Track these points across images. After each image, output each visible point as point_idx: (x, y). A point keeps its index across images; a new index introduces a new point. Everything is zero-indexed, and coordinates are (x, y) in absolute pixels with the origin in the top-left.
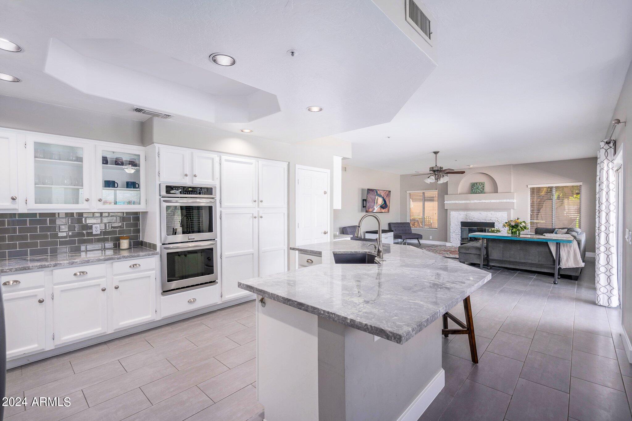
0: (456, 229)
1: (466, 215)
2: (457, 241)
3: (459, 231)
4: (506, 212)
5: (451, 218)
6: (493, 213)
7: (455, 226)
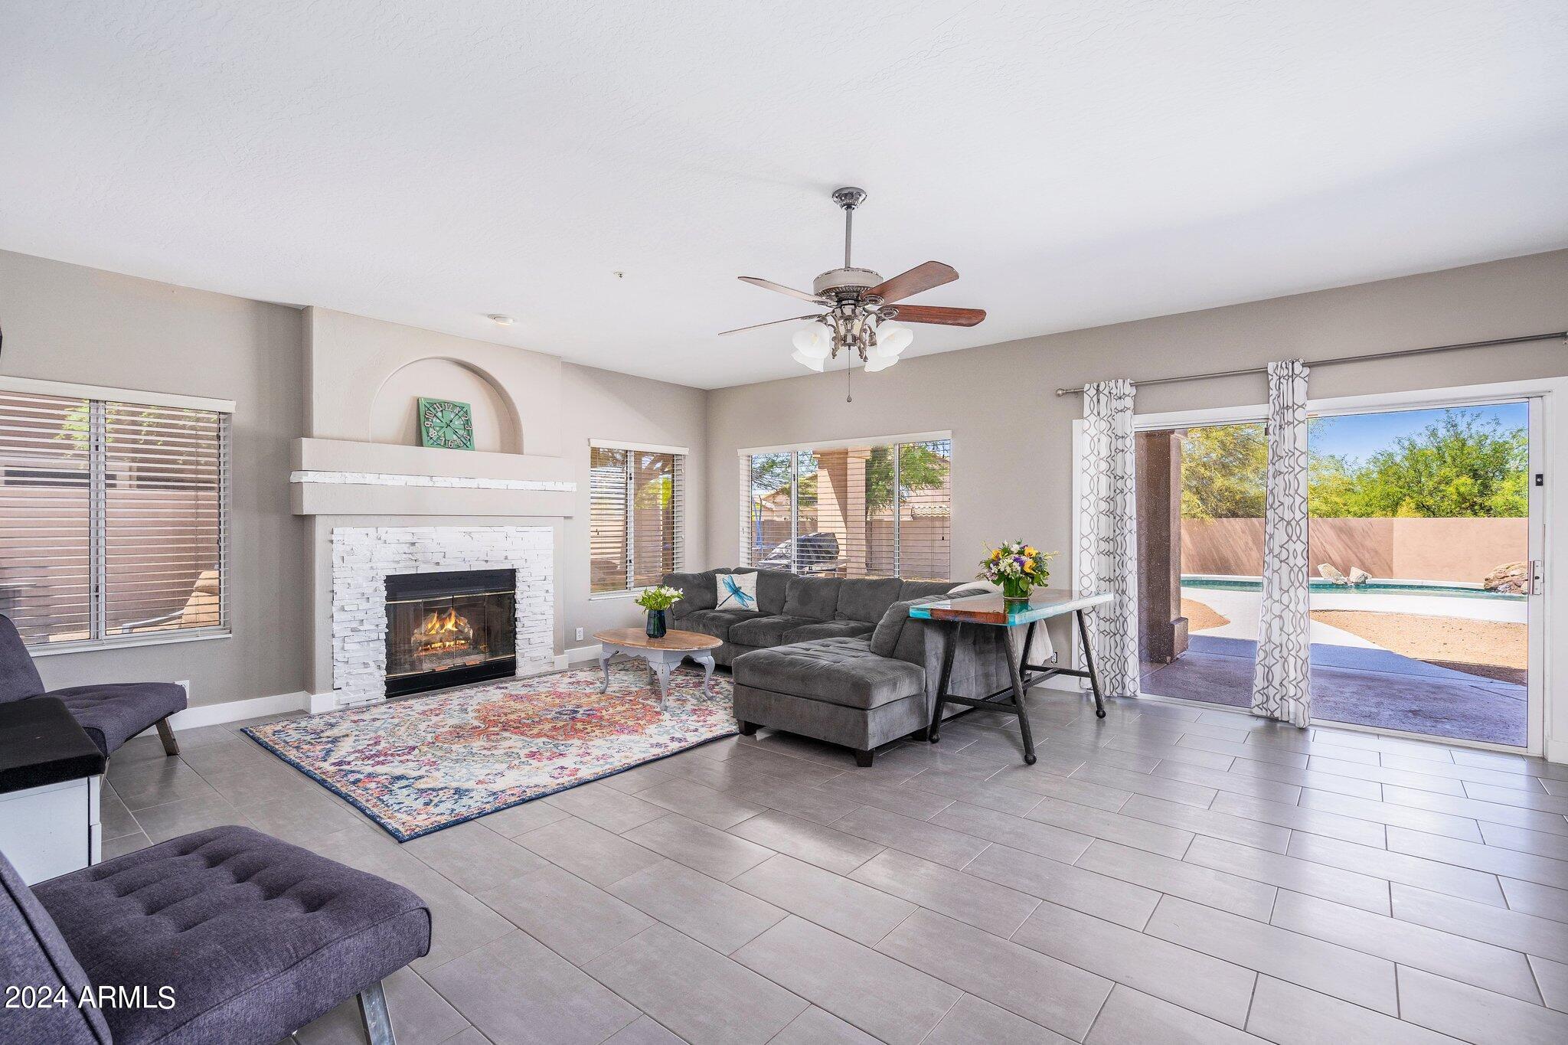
0: (360, 615)
1: (413, 544)
2: (371, 674)
3: (377, 622)
4: (550, 528)
5: (337, 561)
6: (510, 530)
7: (358, 602)
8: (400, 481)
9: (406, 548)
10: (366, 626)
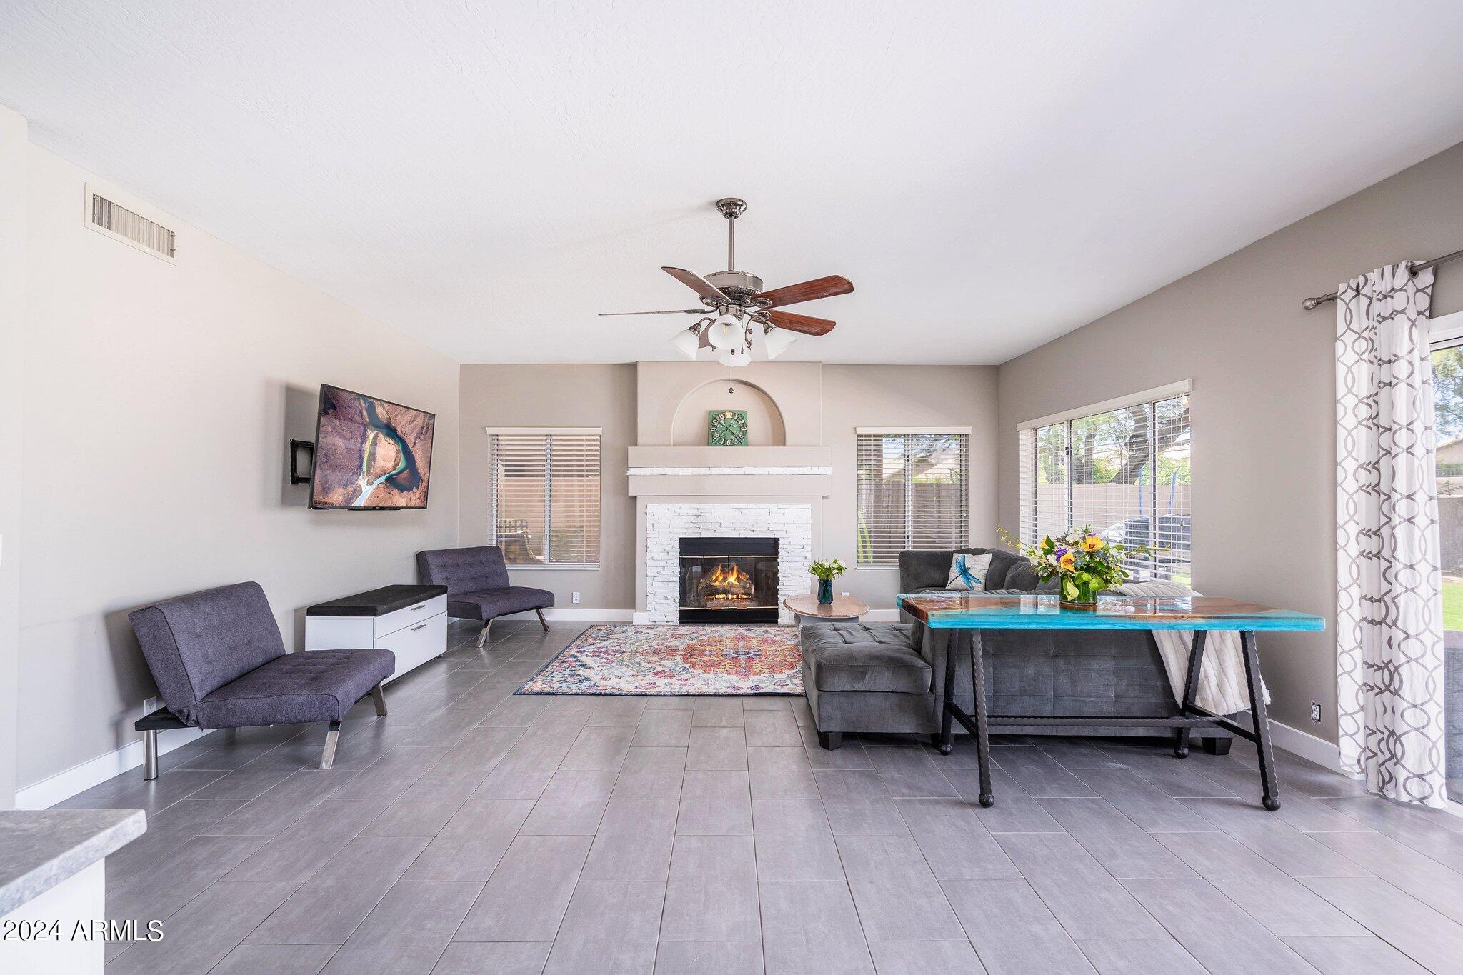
0: (663, 564)
1: (698, 516)
2: (668, 604)
3: (674, 569)
4: (809, 506)
5: (649, 526)
6: (773, 507)
7: (662, 554)
8: (689, 471)
9: (693, 519)
10: (667, 571)
